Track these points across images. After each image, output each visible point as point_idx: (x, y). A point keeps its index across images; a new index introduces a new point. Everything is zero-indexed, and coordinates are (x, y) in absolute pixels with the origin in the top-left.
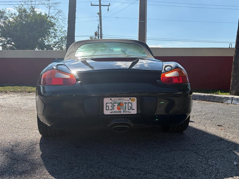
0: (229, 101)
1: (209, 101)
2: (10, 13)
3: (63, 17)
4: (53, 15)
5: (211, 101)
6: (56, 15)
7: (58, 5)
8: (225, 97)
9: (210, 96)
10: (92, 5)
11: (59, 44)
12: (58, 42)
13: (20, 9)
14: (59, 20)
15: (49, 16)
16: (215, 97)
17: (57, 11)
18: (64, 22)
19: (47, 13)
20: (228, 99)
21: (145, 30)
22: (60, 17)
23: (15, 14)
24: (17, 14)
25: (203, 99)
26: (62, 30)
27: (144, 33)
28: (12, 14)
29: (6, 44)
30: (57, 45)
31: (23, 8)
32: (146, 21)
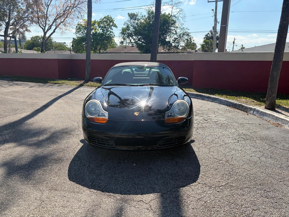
0: (252, 111)
1: (238, 109)
2: (142, 15)
3: (183, 15)
4: (175, 14)
5: (240, 110)
6: (177, 14)
7: (179, 4)
8: (250, 108)
9: (240, 104)
10: (209, 2)
11: (178, 40)
12: (177, 38)
13: (149, 11)
14: (180, 18)
15: (171, 16)
16: (243, 106)
17: (178, 10)
18: (184, 19)
19: (170, 13)
20: (251, 109)
21: (226, 34)
22: (181, 15)
23: (145, 16)
24: (147, 16)
25: (234, 107)
26: (182, 27)
27: (224, 36)
28: (143, 16)
29: (137, 41)
30: (176, 41)
31: (152, 10)
32: (227, 25)
